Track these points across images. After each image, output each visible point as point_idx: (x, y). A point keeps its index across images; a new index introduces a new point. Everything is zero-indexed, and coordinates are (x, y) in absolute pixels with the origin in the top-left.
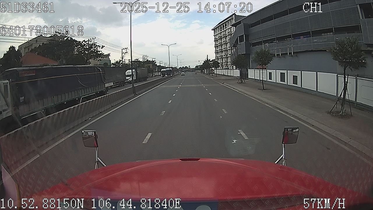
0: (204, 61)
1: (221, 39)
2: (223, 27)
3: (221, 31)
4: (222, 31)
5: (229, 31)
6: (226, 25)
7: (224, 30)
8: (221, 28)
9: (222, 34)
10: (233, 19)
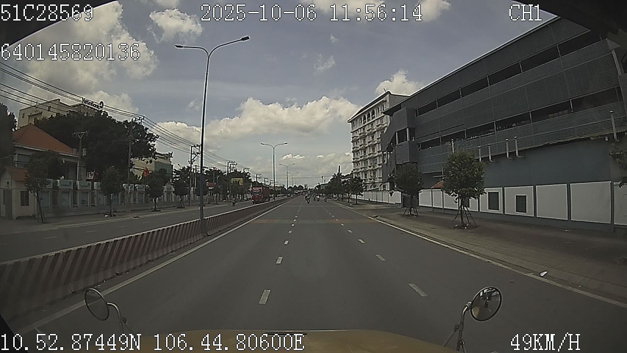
0: (333, 176)
1: (364, 138)
2: (369, 116)
4: (367, 123)
5: (379, 123)
7: (370, 122)
8: (365, 119)
9: (367, 128)
10: (386, 101)
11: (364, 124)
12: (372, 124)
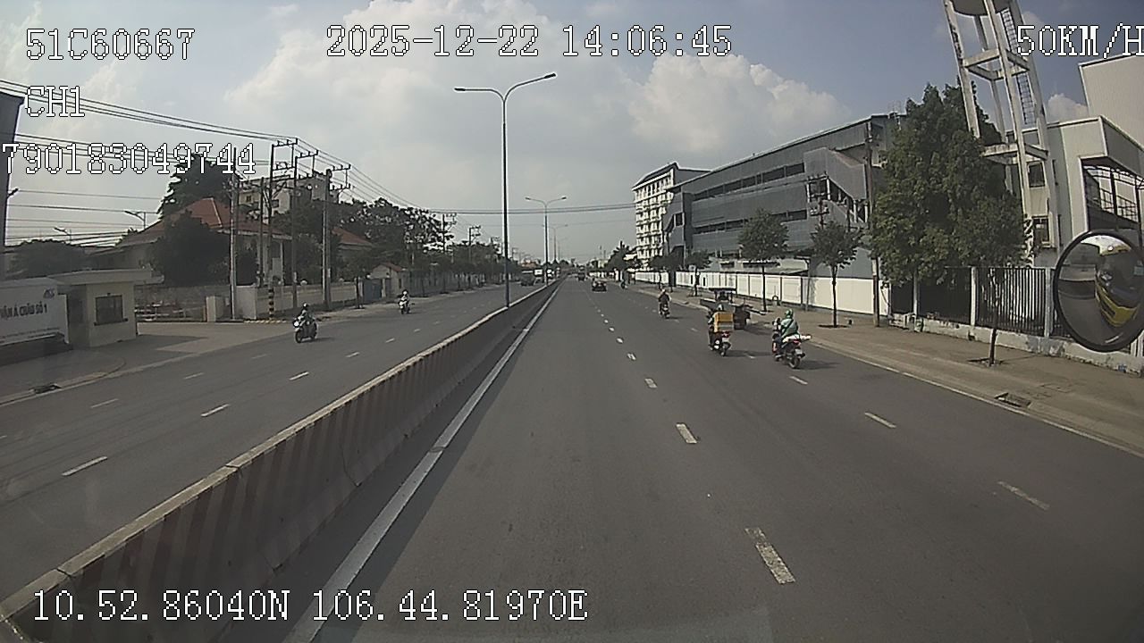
0: (615, 251)
1: (649, 211)
2: (654, 188)
3: (649, 194)
4: (652, 195)
5: (664, 199)
6: (658, 187)
7: (656, 194)
8: (649, 190)
9: (651, 200)
10: (669, 176)
12: (657, 197)
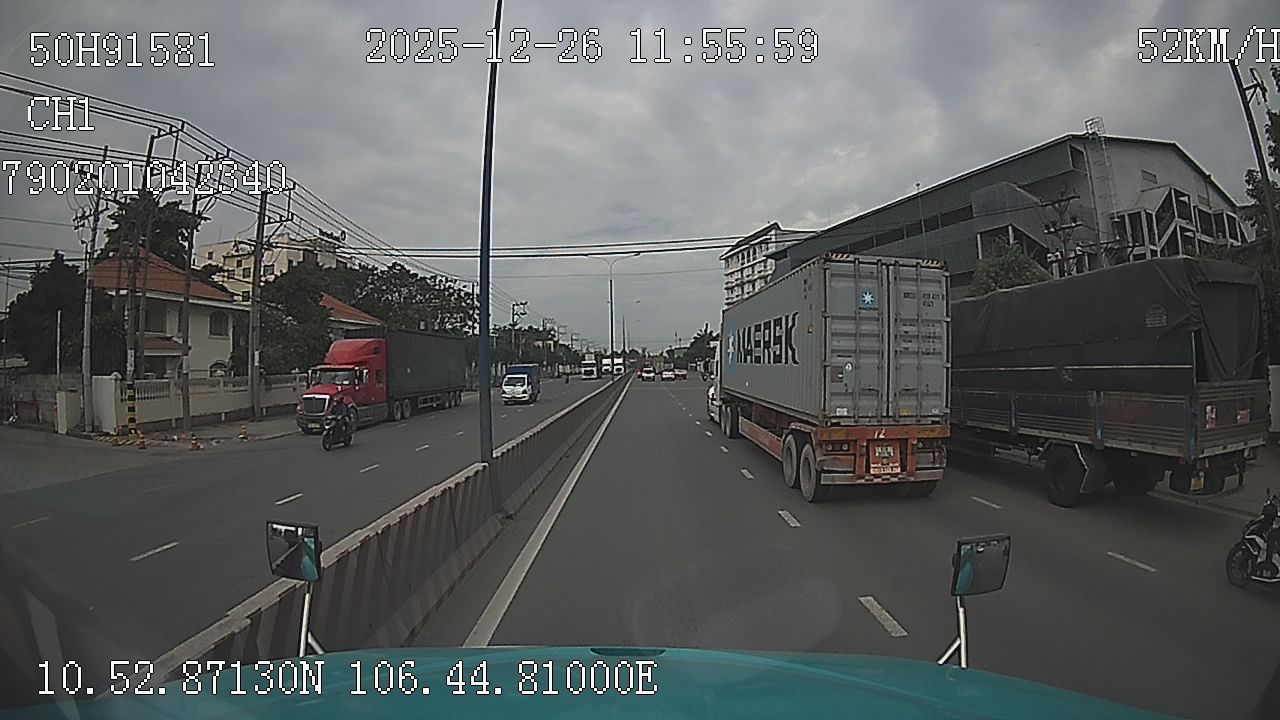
0: (695, 338)
1: (742, 284)
2: (749, 255)
4: (746, 265)
5: (762, 268)
6: (755, 253)
7: (750, 264)
8: (743, 258)
9: (746, 273)
10: (770, 239)
11: (742, 264)
